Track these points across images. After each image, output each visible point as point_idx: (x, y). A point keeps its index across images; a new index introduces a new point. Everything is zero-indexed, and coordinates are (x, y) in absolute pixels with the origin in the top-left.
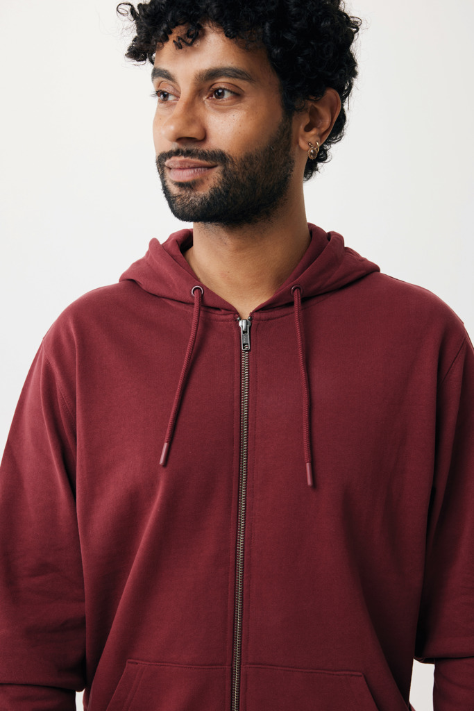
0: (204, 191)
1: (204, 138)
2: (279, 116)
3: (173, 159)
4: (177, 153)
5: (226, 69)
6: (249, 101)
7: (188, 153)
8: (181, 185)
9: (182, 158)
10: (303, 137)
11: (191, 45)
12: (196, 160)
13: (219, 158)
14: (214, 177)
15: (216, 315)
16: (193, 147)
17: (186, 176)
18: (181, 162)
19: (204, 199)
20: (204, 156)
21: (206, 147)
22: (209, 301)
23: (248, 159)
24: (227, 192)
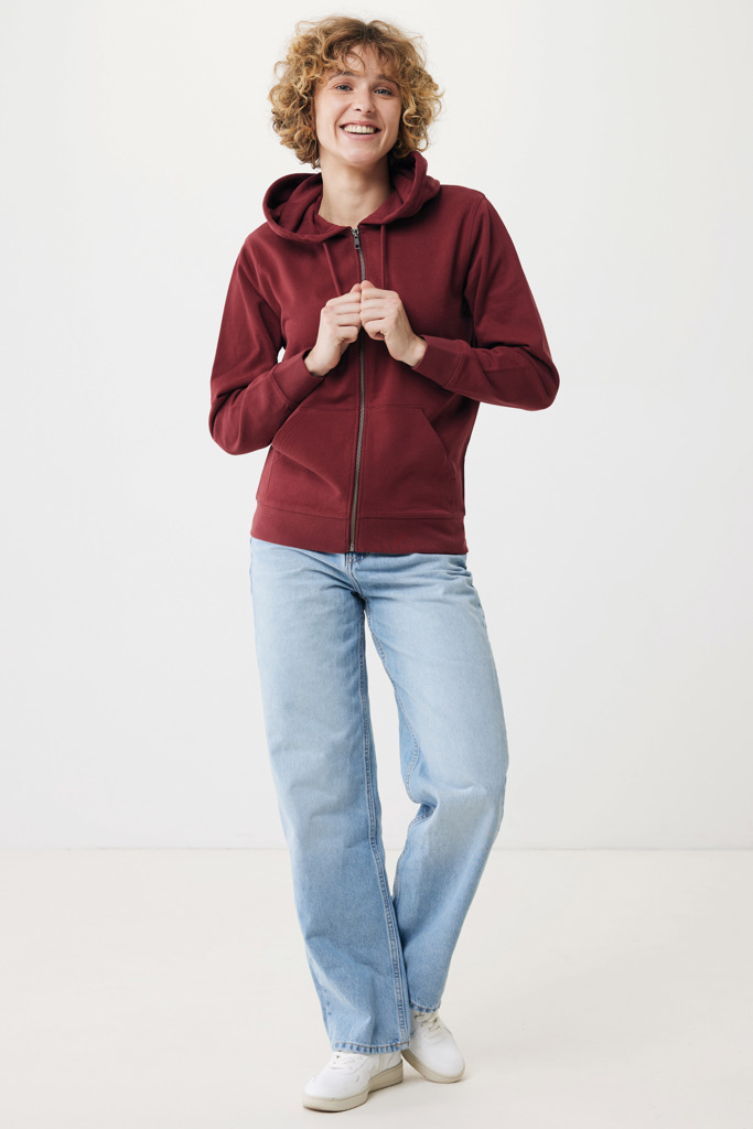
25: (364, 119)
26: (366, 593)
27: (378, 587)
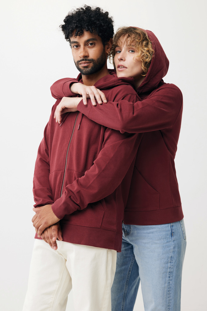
0: (90, 68)
1: (89, 56)
3: (82, 61)
4: (83, 60)
5: (91, 39)
6: (96, 45)
7: (86, 60)
8: (85, 67)
9: (84, 61)
10: (107, 50)
11: (82, 35)
12: (87, 61)
13: (92, 61)
14: (91, 65)
16: (87, 58)
17: (85, 65)
18: (84, 62)
19: (90, 70)
20: (89, 60)
21: (89, 58)
23: (98, 59)
24: (95, 67)
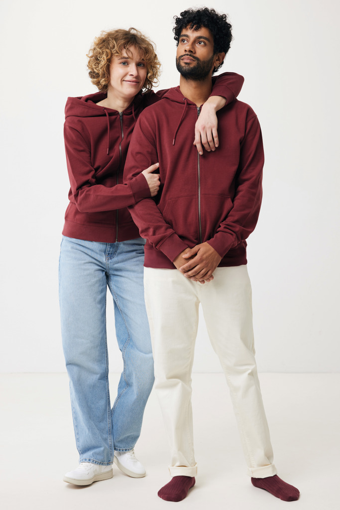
0: (192, 66)
1: (195, 53)
2: (211, 55)
3: (186, 57)
4: (187, 55)
7: (190, 55)
8: (186, 64)
10: (215, 62)
12: (192, 58)
13: (197, 59)
14: (194, 64)
15: (191, 106)
16: (192, 54)
17: (188, 61)
18: (188, 58)
19: (191, 68)
20: (194, 57)
21: (195, 55)
22: (189, 102)
23: (204, 62)
24: (197, 69)
25: (134, 79)
26: (111, 272)
27: (117, 270)
